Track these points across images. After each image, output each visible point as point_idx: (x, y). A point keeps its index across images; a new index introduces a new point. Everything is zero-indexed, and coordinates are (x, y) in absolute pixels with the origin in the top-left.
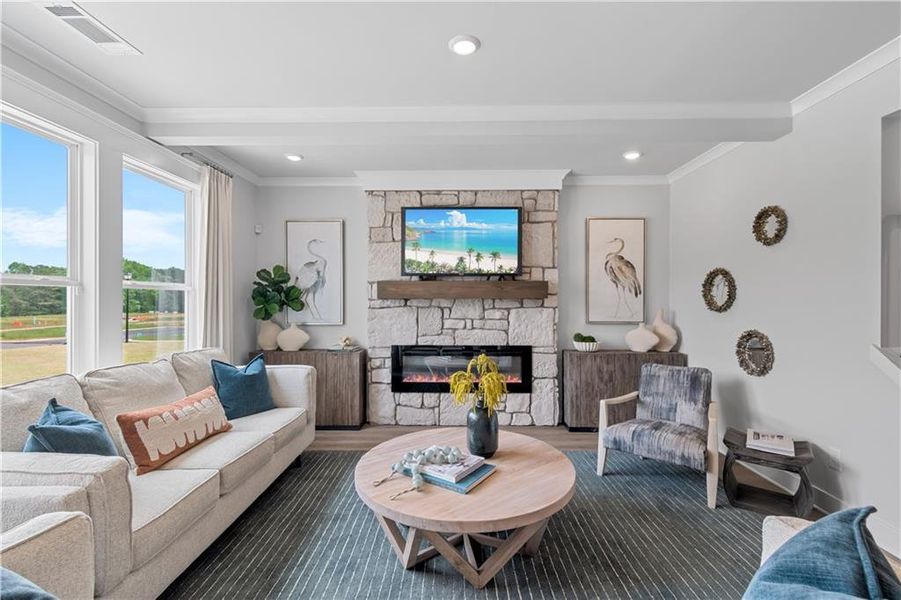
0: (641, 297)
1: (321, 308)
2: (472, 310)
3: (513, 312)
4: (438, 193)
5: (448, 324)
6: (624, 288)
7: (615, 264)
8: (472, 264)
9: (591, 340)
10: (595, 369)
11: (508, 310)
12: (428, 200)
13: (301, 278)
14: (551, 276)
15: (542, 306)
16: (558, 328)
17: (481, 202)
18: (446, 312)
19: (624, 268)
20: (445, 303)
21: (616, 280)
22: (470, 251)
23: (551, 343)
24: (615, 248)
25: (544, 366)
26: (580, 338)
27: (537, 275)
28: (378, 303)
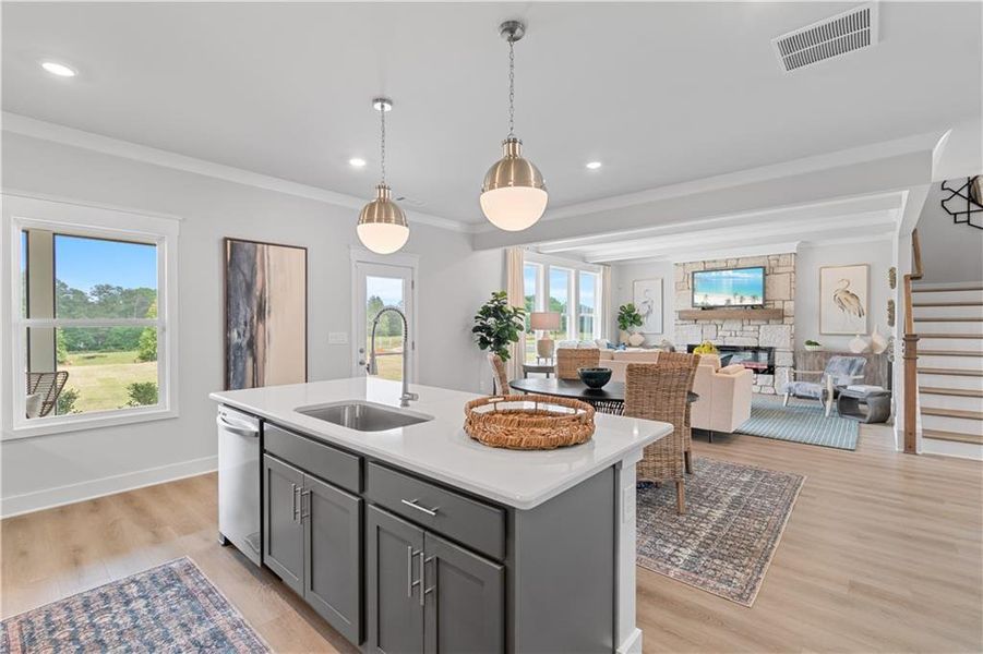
0: (864, 318)
1: (651, 325)
2: (736, 326)
3: (762, 327)
4: (715, 261)
5: (720, 334)
6: (849, 311)
7: (842, 296)
8: (736, 301)
9: (816, 344)
10: (816, 362)
11: (759, 326)
12: (708, 266)
13: (641, 310)
14: (789, 306)
15: (783, 323)
16: (793, 337)
17: (741, 264)
18: (719, 328)
19: (849, 298)
20: (718, 322)
21: (843, 307)
22: (736, 294)
23: (788, 346)
24: (842, 286)
25: (783, 360)
26: (809, 343)
27: (778, 305)
28: (680, 322)
